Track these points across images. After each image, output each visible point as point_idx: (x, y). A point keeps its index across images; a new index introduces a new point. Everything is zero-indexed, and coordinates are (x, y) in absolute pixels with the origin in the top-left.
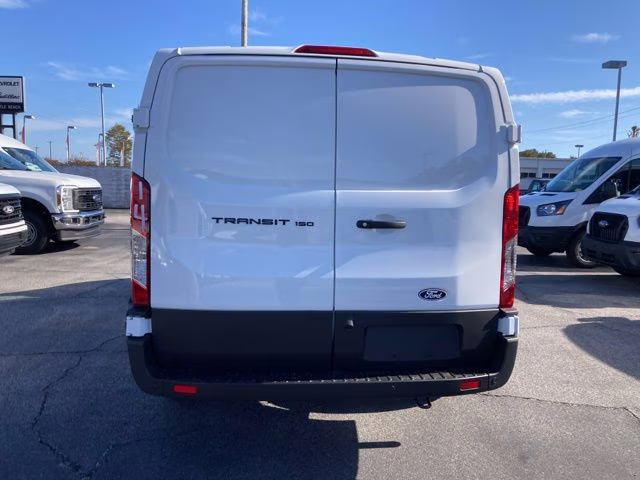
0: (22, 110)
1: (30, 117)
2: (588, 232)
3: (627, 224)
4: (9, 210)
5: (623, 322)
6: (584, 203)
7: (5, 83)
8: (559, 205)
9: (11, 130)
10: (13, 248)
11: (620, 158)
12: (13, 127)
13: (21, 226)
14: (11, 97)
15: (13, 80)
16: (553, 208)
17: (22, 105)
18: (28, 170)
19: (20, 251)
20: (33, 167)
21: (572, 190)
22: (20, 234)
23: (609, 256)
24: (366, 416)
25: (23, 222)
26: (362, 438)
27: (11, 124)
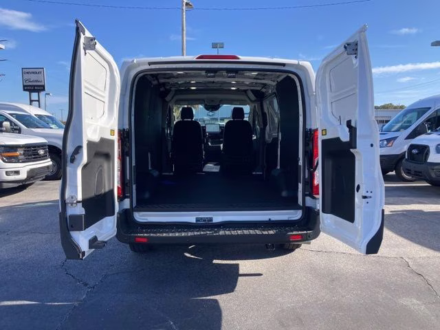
0: (44, 90)
1: (49, 94)
2: (406, 157)
3: (429, 151)
4: (41, 152)
5: (420, 212)
6: (406, 139)
7: (33, 73)
8: (389, 140)
9: (37, 102)
10: (44, 176)
11: (430, 108)
12: (39, 101)
13: (48, 162)
14: (36, 81)
15: (37, 71)
16: (385, 143)
17: (44, 86)
18: (51, 128)
19: (48, 178)
20: (53, 126)
21: (398, 130)
22: (48, 167)
23: (419, 172)
24: (246, 261)
25: (49, 160)
26: (241, 272)
27: (37, 99)
